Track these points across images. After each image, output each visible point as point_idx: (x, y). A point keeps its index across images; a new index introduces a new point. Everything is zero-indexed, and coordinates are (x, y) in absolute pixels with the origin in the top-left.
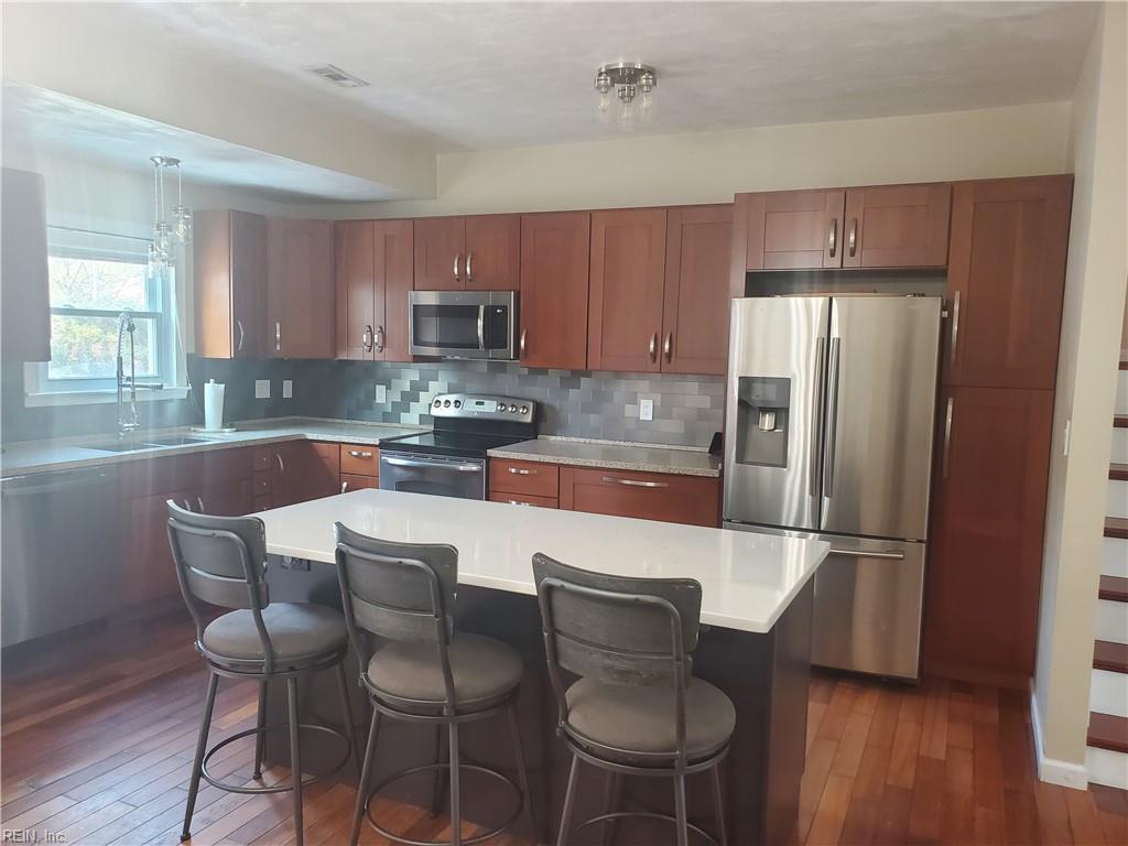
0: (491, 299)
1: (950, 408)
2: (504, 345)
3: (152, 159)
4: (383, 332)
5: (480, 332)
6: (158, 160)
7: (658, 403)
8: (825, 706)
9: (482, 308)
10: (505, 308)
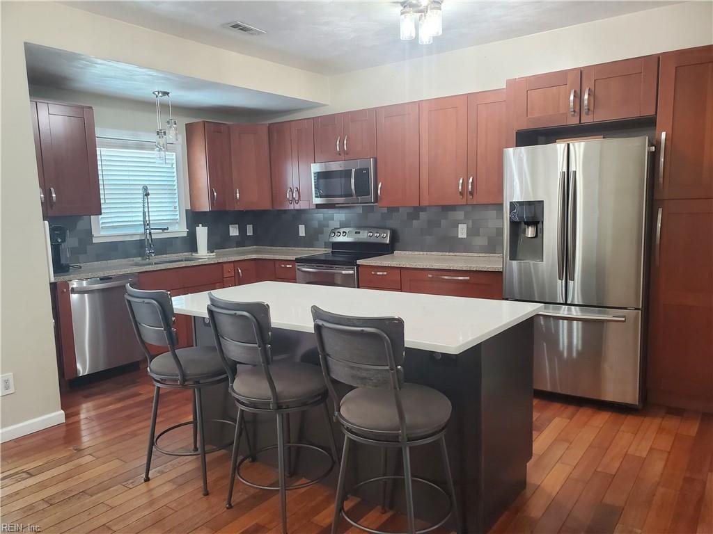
0: (359, 164)
1: (660, 216)
2: (368, 194)
3: (154, 93)
4: (298, 191)
5: (353, 187)
6: (157, 93)
7: (470, 226)
8: (569, 421)
9: (353, 170)
10: (367, 170)
